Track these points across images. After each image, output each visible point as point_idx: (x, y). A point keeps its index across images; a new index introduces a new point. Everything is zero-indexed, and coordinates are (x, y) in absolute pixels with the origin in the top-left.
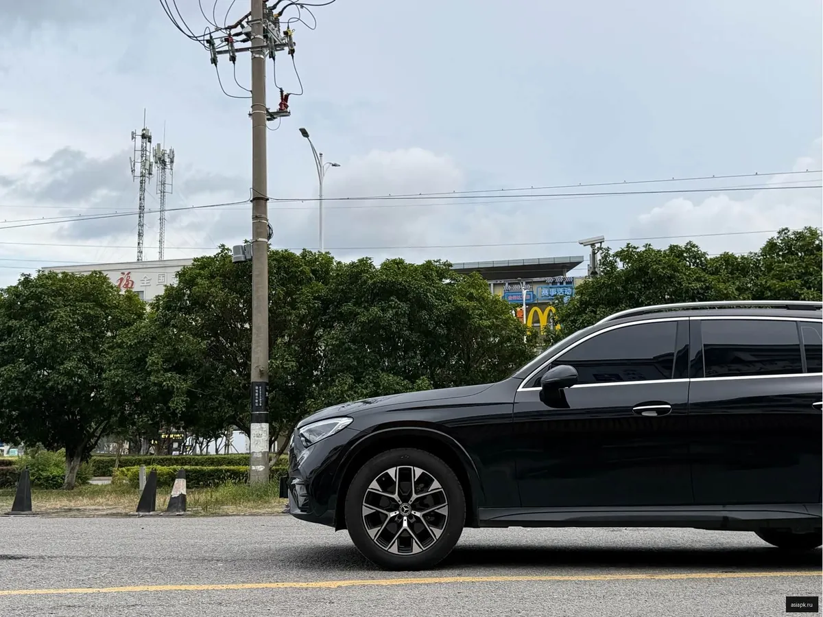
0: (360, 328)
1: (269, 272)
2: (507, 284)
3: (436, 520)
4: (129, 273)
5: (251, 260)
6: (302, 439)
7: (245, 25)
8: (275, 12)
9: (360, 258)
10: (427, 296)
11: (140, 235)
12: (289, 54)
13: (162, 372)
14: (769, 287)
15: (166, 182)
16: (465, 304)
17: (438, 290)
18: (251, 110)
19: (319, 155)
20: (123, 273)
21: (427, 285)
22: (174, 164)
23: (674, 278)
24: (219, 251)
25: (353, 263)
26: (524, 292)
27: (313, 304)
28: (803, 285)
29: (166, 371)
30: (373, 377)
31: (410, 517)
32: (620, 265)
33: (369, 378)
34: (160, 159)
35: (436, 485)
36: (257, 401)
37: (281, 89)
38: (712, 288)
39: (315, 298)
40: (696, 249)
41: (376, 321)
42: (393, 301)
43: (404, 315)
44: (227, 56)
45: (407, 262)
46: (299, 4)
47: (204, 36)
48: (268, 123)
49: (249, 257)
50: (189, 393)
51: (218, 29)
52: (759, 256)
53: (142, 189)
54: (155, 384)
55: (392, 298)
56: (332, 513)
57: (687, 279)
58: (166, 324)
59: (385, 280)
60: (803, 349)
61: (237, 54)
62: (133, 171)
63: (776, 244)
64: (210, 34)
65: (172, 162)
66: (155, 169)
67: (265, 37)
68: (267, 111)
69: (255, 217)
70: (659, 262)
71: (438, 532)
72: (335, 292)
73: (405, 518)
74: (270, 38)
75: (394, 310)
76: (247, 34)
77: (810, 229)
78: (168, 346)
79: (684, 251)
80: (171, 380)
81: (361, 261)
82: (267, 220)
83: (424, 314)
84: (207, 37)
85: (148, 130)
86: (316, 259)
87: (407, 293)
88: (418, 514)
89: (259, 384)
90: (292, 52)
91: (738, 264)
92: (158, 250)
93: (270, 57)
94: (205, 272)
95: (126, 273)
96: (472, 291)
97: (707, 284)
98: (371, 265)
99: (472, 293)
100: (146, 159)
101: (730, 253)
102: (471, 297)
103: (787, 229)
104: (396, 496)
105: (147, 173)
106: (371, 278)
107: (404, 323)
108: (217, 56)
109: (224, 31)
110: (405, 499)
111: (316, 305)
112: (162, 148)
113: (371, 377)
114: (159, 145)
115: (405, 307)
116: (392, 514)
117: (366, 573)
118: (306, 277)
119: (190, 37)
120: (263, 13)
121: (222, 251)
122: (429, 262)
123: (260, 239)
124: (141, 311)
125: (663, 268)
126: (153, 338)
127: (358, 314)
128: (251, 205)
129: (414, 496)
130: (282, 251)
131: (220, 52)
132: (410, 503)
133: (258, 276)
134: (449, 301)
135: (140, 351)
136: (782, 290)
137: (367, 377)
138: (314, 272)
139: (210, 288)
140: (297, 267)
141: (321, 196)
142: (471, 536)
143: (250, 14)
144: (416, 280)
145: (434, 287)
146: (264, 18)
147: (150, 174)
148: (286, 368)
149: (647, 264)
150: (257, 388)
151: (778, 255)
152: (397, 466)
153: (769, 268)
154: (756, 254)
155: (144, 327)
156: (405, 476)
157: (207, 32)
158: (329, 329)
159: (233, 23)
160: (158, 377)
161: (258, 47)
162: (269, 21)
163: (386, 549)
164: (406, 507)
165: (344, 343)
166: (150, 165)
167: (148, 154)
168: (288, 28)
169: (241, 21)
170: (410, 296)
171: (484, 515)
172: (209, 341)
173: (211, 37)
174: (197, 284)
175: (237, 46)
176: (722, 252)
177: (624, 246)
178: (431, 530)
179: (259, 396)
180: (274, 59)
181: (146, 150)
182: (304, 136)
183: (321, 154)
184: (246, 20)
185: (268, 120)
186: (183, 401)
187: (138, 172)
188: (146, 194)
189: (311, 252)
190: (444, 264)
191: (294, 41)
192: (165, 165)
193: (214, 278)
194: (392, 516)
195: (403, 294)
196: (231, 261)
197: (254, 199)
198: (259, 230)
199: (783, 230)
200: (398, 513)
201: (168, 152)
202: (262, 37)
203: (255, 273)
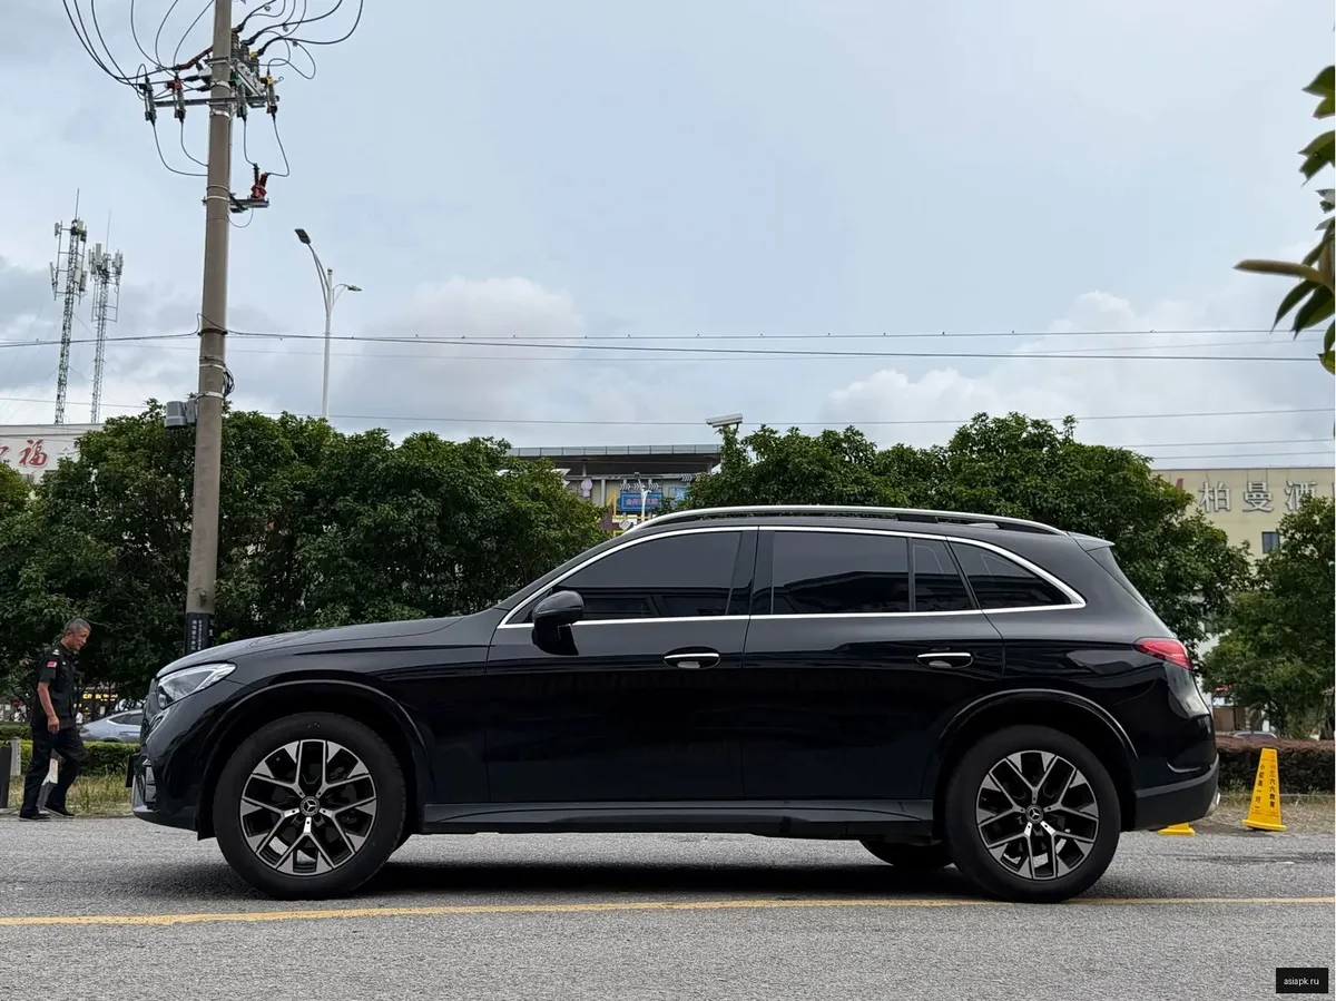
0: (361, 536)
1: (225, 446)
2: (625, 481)
3: (357, 822)
4: (40, 441)
5: (194, 425)
7: (204, 66)
8: (253, 49)
9: (370, 429)
10: (468, 491)
11: (61, 383)
12: (268, 112)
13: (43, 593)
14: (954, 495)
15: (108, 304)
16: (527, 504)
17: (486, 482)
18: (205, 194)
19: (326, 273)
20: (30, 442)
21: (471, 474)
22: (121, 277)
23: (823, 477)
24: (147, 409)
25: (358, 436)
26: (644, 494)
27: (292, 496)
28: (1000, 495)
29: (51, 591)
30: (380, 610)
31: (317, 817)
32: (753, 457)
33: (374, 612)
34: (99, 268)
35: (360, 768)
36: (193, 642)
37: (255, 165)
38: (876, 492)
39: (296, 488)
40: (858, 438)
41: (385, 524)
42: (415, 495)
43: (431, 518)
44: (172, 110)
45: (443, 438)
46: (290, 39)
47: (137, 77)
48: (231, 215)
49: (191, 420)
51: (160, 69)
52: (946, 452)
53: (68, 313)
54: (34, 612)
55: (413, 491)
56: (193, 811)
57: (842, 481)
58: (55, 520)
59: (404, 463)
60: (912, 581)
61: (187, 108)
62: (55, 284)
63: (969, 435)
64: (146, 75)
65: (118, 273)
66: (91, 283)
67: (232, 84)
68: (232, 198)
69: (204, 359)
70: (804, 454)
71: (358, 841)
72: (326, 479)
73: (309, 819)
74: (240, 87)
75: (416, 511)
76: (206, 79)
77: (1015, 416)
78: (56, 553)
79: (842, 440)
80: (55, 605)
81: (370, 434)
82: (224, 366)
83: (462, 518)
84: (142, 81)
85: (82, 222)
86: (301, 428)
87: (439, 484)
88: (329, 814)
89: (197, 616)
90: (273, 110)
91: (916, 461)
93: (238, 116)
94: (122, 441)
95: (35, 441)
96: (538, 485)
97: (869, 489)
98: (385, 441)
99: (537, 490)
100: (75, 267)
101: (905, 447)
102: (535, 496)
103: (985, 414)
104: (295, 786)
105: (76, 287)
106: (384, 460)
107: (431, 529)
108: (157, 109)
109: (170, 72)
110: (310, 790)
111: (297, 498)
112: (103, 251)
113: (377, 609)
114: (99, 246)
115: (432, 505)
116: (288, 814)
117: (236, 904)
118: (284, 455)
119: (116, 78)
120: (233, 50)
121: (151, 410)
122: (476, 440)
123: (211, 393)
124: (20, 498)
125: (810, 463)
126: (34, 540)
127: (359, 514)
128: (199, 339)
129: (325, 786)
131: (161, 104)
132: (318, 796)
133: (206, 449)
134: (502, 500)
137: (370, 609)
138: (298, 448)
139: (126, 465)
140: (268, 439)
141: (327, 333)
142: (419, 848)
143: (211, 50)
144: (452, 466)
145: (479, 477)
146: (232, 56)
147: (81, 290)
148: (243, 593)
149: (788, 454)
150: (195, 622)
151: (972, 452)
152: (300, 740)
153: (957, 469)
154: (941, 448)
155: (21, 523)
156: (312, 754)
157: (142, 72)
158: (315, 536)
159: (186, 62)
160: (36, 602)
161: (221, 100)
162: (242, 61)
163: (275, 867)
164: (311, 803)
165: (337, 557)
166: (82, 276)
167: (80, 258)
168: (268, 73)
169: (198, 58)
170: (442, 489)
171: (431, 814)
172: (122, 548)
173: (147, 80)
174: (106, 459)
175: (187, 96)
176: (895, 444)
177: (758, 428)
178: (348, 838)
179: (197, 635)
180: (245, 119)
181: (77, 253)
182: (303, 241)
183: (330, 271)
184: (206, 57)
185: (234, 211)
187: (62, 287)
188: (74, 321)
189: (294, 417)
190: (499, 444)
191: (276, 93)
192: (107, 277)
193: (135, 449)
194: (286, 816)
195: (430, 485)
196: (162, 425)
197: (203, 331)
198: (210, 380)
199: (980, 416)
200: (297, 811)
201: (113, 257)
202: (228, 86)
203: (200, 444)
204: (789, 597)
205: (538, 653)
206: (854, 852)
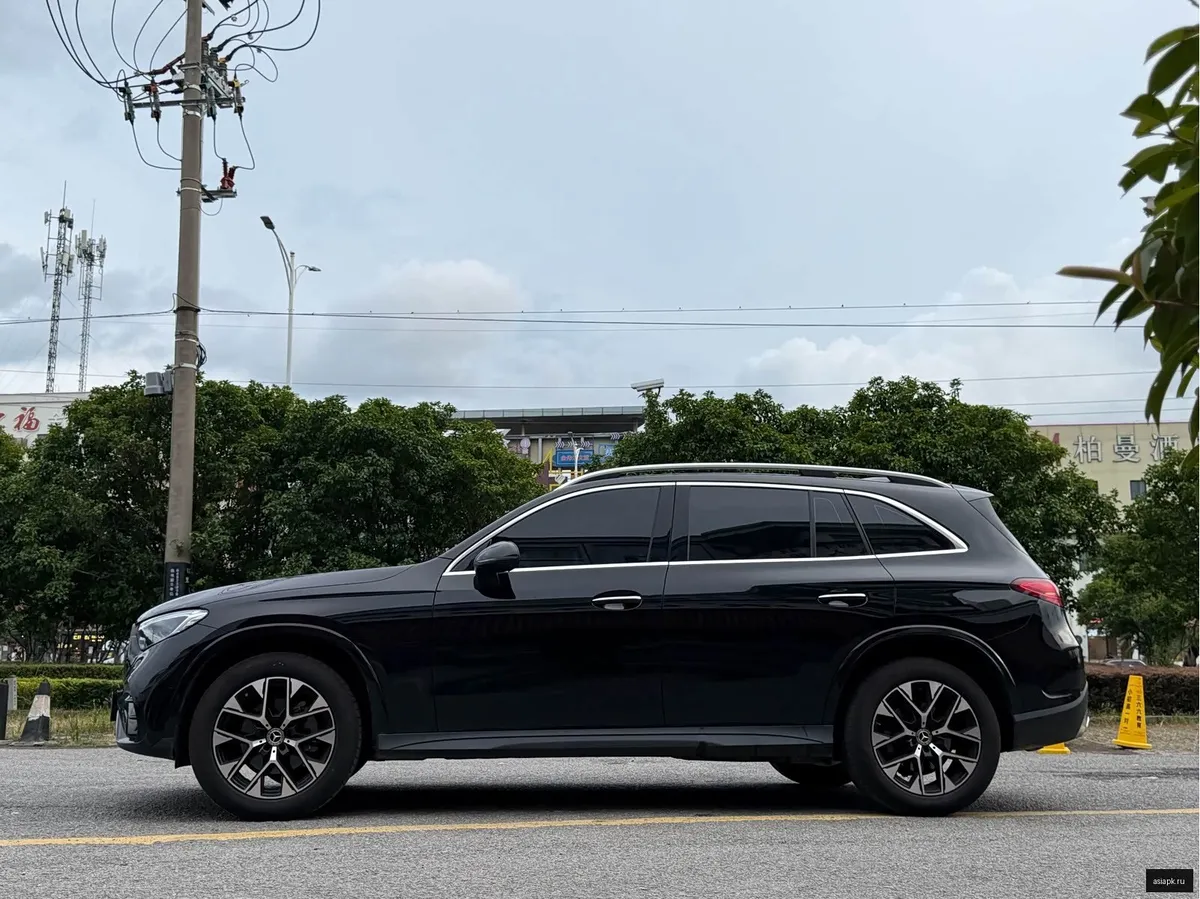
0: (322, 492)
1: (199, 412)
2: (560, 440)
3: (318, 751)
4: (33, 408)
5: (171, 393)
6: (141, 639)
7: (178, 71)
8: (222, 55)
9: (329, 396)
10: (417, 451)
11: (51, 356)
12: (235, 112)
13: (36, 546)
14: (853, 451)
15: (93, 284)
16: (470, 462)
17: (434, 442)
18: (180, 186)
19: (289, 255)
20: (24, 409)
21: (420, 435)
22: (105, 259)
23: (736, 436)
24: (128, 379)
25: (318, 402)
26: (577, 451)
27: (259, 457)
28: (894, 450)
29: (43, 543)
31: (282, 747)
32: (673, 418)
34: (85, 251)
35: (320, 702)
36: (172, 589)
37: (224, 160)
38: (784, 450)
39: (263, 449)
40: (767, 400)
41: (343, 481)
42: (370, 455)
43: (384, 475)
44: (148, 111)
45: (395, 403)
46: (254, 47)
47: (117, 82)
48: (203, 204)
49: (168, 389)
50: (75, 576)
51: (138, 74)
52: (846, 412)
53: (57, 293)
54: (28, 563)
55: (369, 451)
56: (170, 742)
57: (752, 438)
58: (46, 480)
59: (359, 426)
60: (813, 530)
61: (162, 108)
62: (45, 267)
63: (866, 397)
64: (125, 79)
65: (102, 256)
66: (78, 266)
67: (203, 87)
68: (203, 189)
69: (179, 334)
70: (718, 415)
71: (318, 768)
72: (290, 440)
73: (274, 748)
74: (210, 90)
75: (371, 469)
76: (179, 83)
77: (907, 379)
78: (47, 509)
79: (752, 402)
80: (47, 556)
81: (329, 400)
82: (198, 340)
83: (412, 475)
84: (122, 84)
85: (69, 211)
86: (267, 395)
87: (391, 445)
88: (293, 743)
89: (175, 566)
90: (240, 110)
91: (818, 421)
92: (78, 378)
93: (208, 116)
94: (105, 408)
95: (28, 409)
96: (481, 445)
97: (777, 446)
98: (343, 406)
99: (480, 449)
100: (63, 251)
101: (809, 408)
102: (478, 454)
103: (880, 378)
104: (262, 719)
105: (64, 269)
106: (342, 423)
107: (385, 485)
108: (135, 110)
109: (147, 76)
110: (276, 722)
111: (263, 458)
112: (88, 237)
113: (337, 559)
114: (84, 232)
115: (386, 464)
117: (210, 825)
118: (252, 419)
119: (99, 82)
120: (203, 55)
121: (132, 380)
122: (425, 405)
123: (185, 365)
124: (15, 460)
125: (724, 423)
126: (27, 499)
127: (320, 472)
128: (173, 318)
129: (289, 719)
130: (221, 382)
131: (139, 106)
132: (283, 728)
133: (182, 415)
134: (449, 458)
135: (8, 516)
136: (867, 455)
137: (330, 558)
138: (264, 413)
139: (110, 430)
140: (238, 405)
141: (290, 310)
142: (374, 773)
143: (183, 56)
144: (403, 428)
145: (428, 438)
146: (203, 62)
147: (69, 272)
148: (216, 544)
149: (704, 416)
150: (173, 571)
151: (869, 411)
152: (266, 677)
153: (856, 427)
154: (842, 409)
155: (16, 482)
156: (277, 690)
157: (122, 77)
158: (280, 492)
159: (160, 67)
160: (30, 553)
161: (193, 101)
162: (211, 66)
163: (244, 791)
164: (277, 734)
165: (299, 511)
166: (70, 259)
167: (67, 243)
168: (235, 77)
169: (172, 64)
170: (394, 449)
171: (385, 743)
172: (107, 505)
173: (126, 84)
174: (92, 425)
175: (162, 98)
176: (800, 405)
177: (677, 392)
178: (310, 765)
179: (175, 583)
180: (214, 118)
181: (65, 239)
182: (268, 227)
183: (292, 254)
184: (179, 63)
185: (205, 201)
186: (64, 586)
187: (52, 270)
188: (63, 300)
189: (261, 386)
190: (446, 408)
191: (242, 95)
192: (92, 260)
193: (117, 416)
194: (255, 745)
195: (384, 446)
196: (142, 394)
197: (178, 309)
198: (185, 352)
199: (876, 380)
200: (264, 741)
201: (97, 242)
202: (199, 88)
203: (176, 410)
204: (704, 545)
205: (480, 597)
206: (763, 772)
